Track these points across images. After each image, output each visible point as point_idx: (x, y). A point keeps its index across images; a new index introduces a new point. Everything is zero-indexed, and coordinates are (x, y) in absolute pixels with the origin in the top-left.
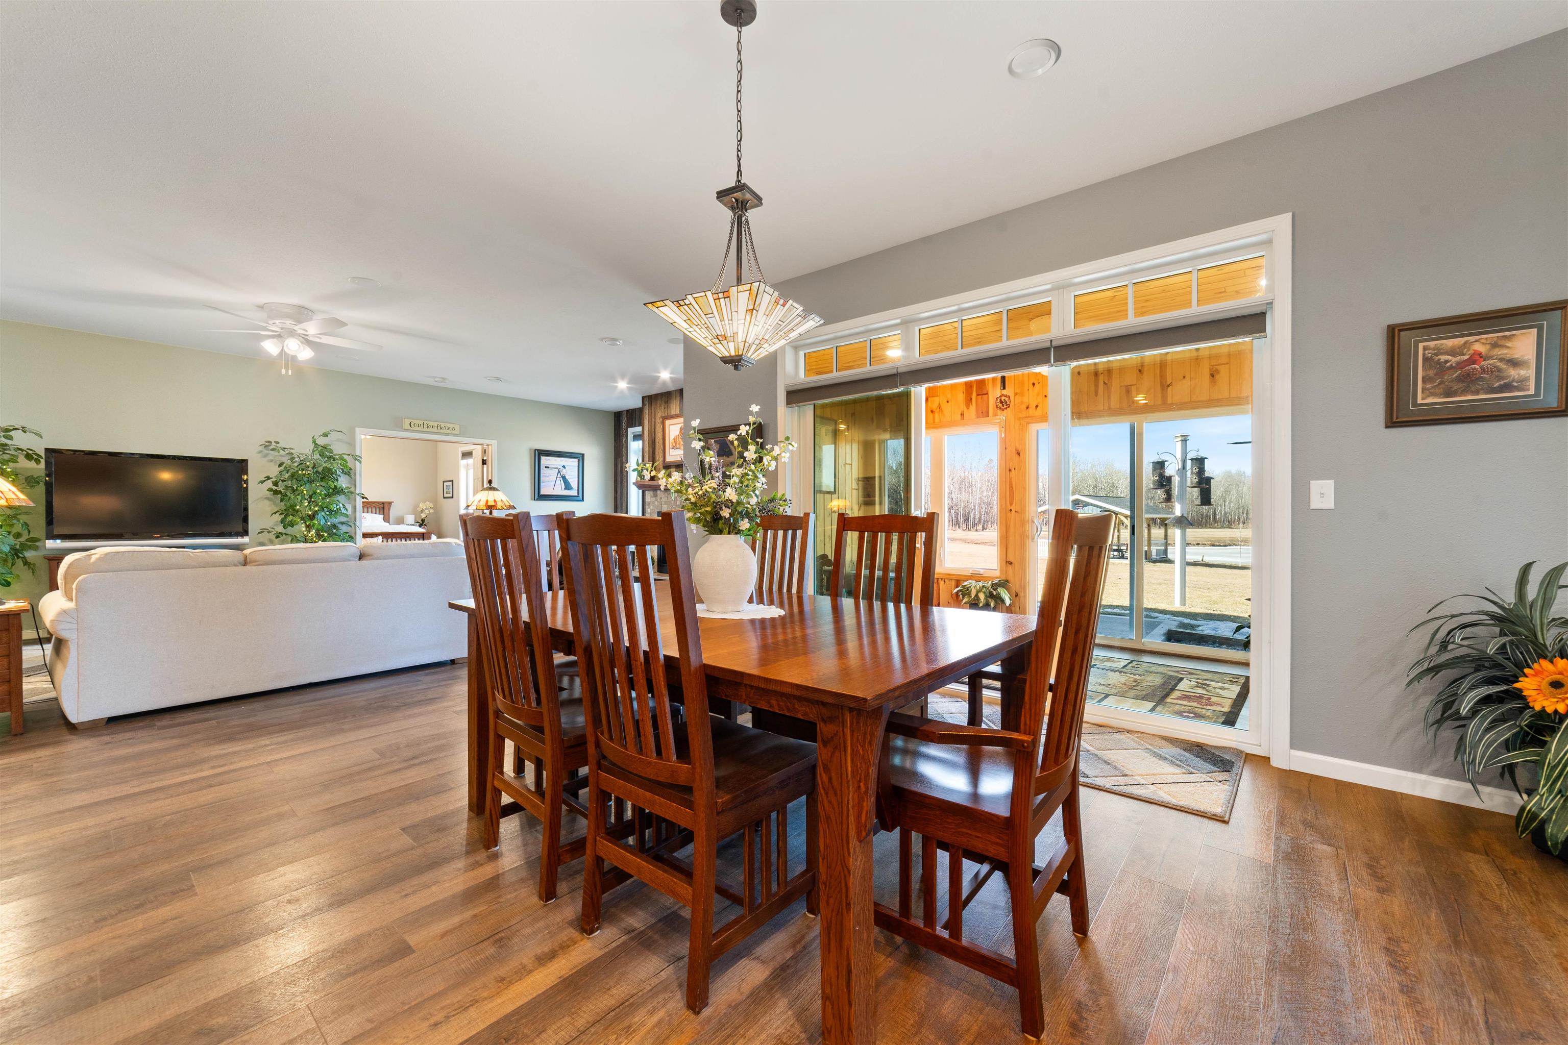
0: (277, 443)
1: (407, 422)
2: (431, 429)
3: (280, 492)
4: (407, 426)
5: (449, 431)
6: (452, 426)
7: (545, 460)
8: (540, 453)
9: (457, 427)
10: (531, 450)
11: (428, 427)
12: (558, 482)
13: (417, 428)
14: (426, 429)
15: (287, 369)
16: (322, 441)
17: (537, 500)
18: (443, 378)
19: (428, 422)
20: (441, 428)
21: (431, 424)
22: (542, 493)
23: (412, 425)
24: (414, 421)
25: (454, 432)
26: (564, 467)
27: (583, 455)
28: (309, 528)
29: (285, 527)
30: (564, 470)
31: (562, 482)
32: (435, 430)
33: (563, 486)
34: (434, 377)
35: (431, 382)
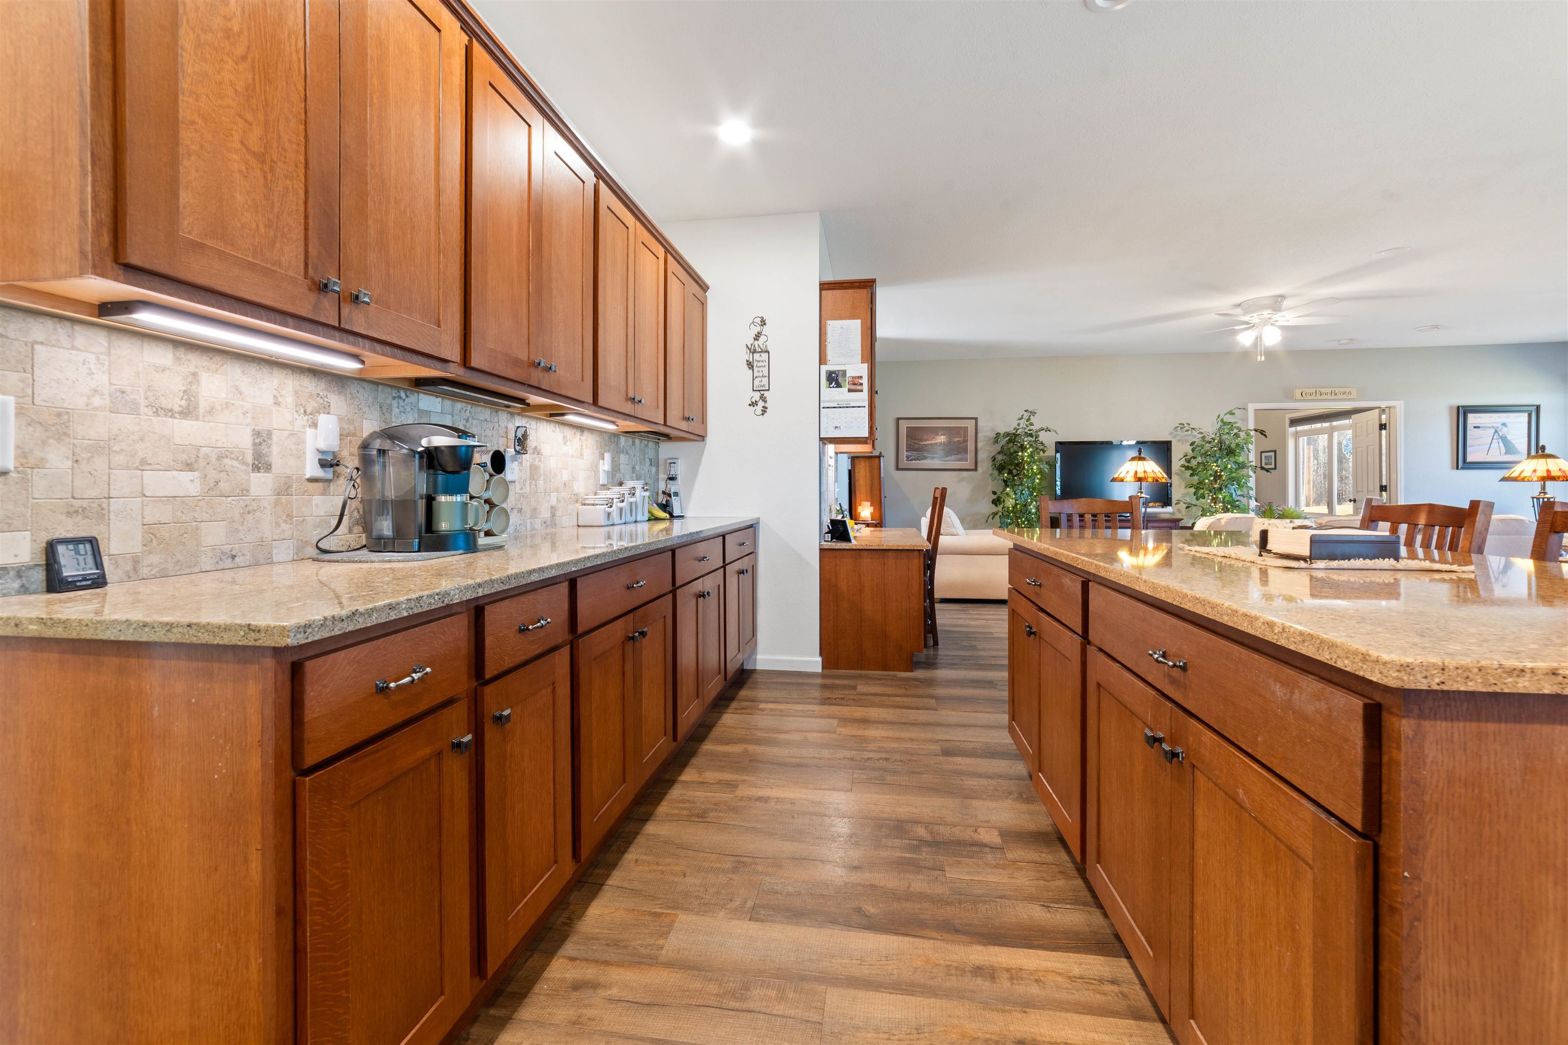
0: (1189, 424)
1: (1297, 393)
2: (1324, 397)
3: (1191, 468)
4: (1299, 397)
5: (1344, 397)
6: (1347, 390)
7: (1472, 419)
8: (1462, 413)
9: (1354, 391)
10: (1451, 408)
11: (1321, 394)
12: (1495, 445)
13: (1309, 397)
14: (1318, 397)
15: (1261, 356)
16: (1228, 418)
17: (1462, 468)
18: (1350, 339)
19: (1321, 390)
20: (1335, 394)
21: (1324, 391)
22: (1470, 459)
23: (1304, 394)
24: (1306, 390)
25: (1350, 397)
26: (1504, 425)
27: (1538, 408)
28: (1215, 500)
29: (1197, 499)
30: (1505, 429)
31: (1501, 444)
32: (1329, 397)
33: (1503, 450)
34: (1339, 341)
35: (1335, 346)
